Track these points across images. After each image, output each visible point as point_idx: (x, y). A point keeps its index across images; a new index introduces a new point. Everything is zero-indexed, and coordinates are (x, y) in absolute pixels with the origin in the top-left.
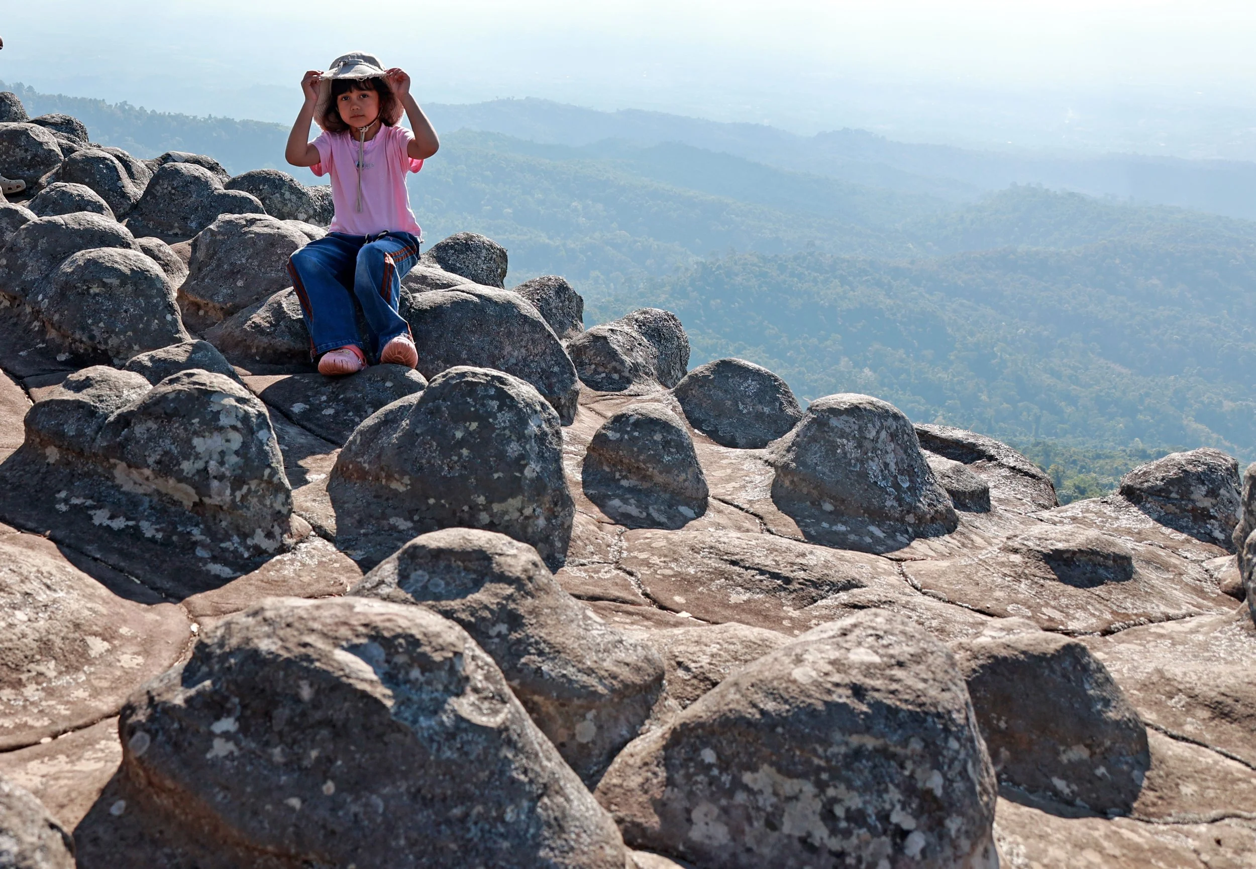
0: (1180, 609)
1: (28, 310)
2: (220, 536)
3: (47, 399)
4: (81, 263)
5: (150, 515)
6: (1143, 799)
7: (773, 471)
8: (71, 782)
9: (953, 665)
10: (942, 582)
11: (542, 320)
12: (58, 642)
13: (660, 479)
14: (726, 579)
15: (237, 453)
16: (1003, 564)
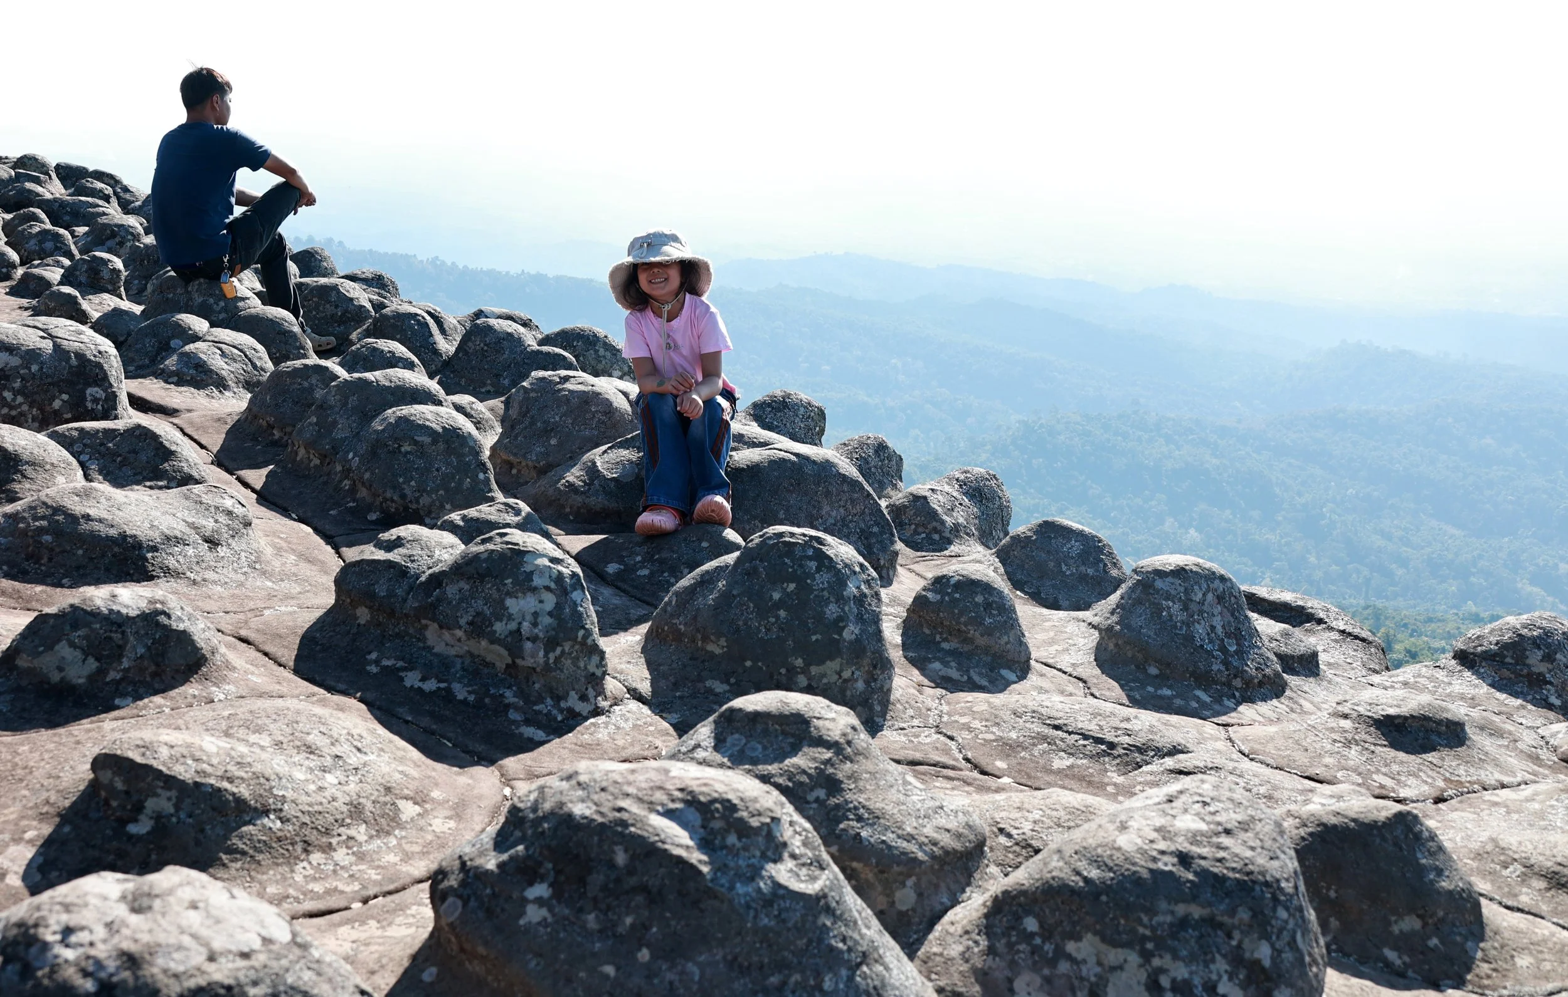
0: (1516, 776)
1: (339, 468)
2: (532, 699)
3: (358, 559)
4: (392, 420)
5: (462, 677)
6: (1477, 971)
7: (1097, 633)
8: (381, 948)
9: (1282, 833)
10: (1270, 748)
11: (861, 479)
12: (369, 806)
13: (981, 641)
14: (1049, 743)
15: (550, 614)
16: (1332, 730)
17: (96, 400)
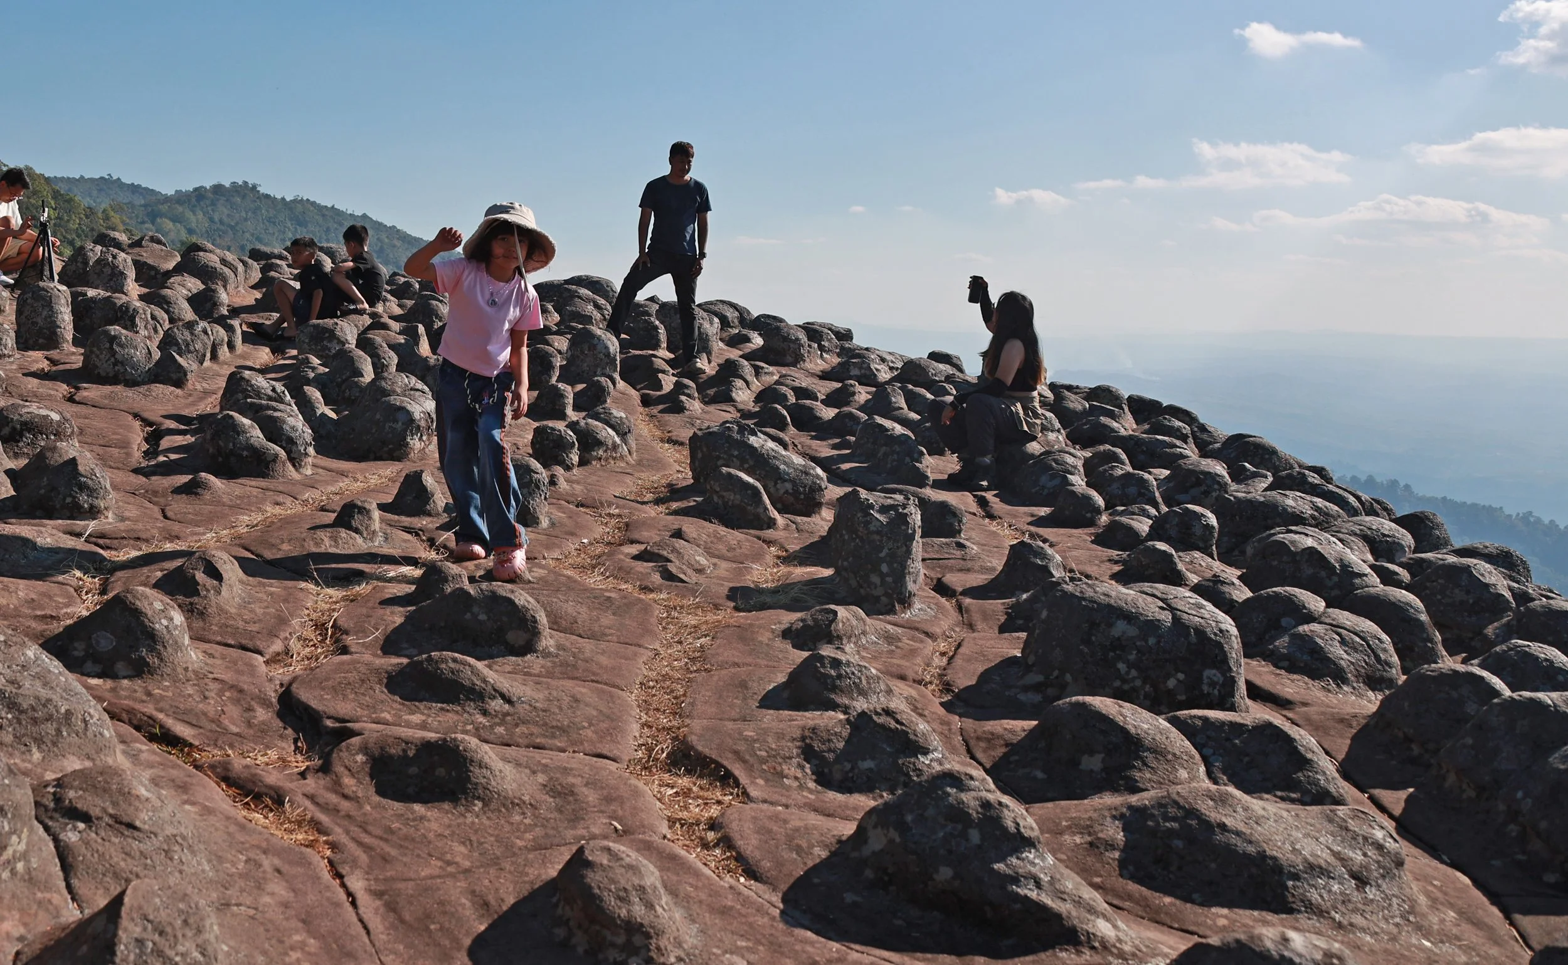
17: (1213, 684)
